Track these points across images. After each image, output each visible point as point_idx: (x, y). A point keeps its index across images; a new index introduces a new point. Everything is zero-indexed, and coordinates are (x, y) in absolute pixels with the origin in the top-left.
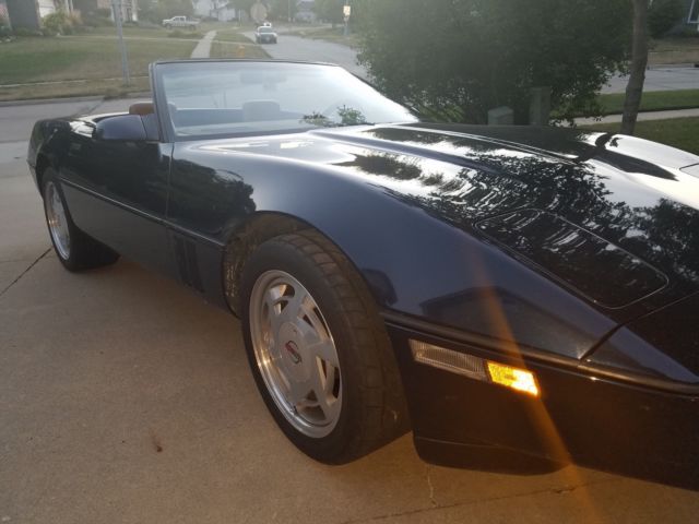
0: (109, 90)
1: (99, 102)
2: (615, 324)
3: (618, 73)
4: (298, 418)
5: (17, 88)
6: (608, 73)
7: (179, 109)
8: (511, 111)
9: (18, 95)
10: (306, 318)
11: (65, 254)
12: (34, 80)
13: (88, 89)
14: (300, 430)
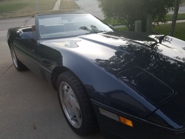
0: (33, 15)
1: (30, 18)
2: (156, 108)
3: (171, 10)
4: (72, 121)
5: (8, 14)
6: (168, 10)
7: (45, 26)
8: (141, 21)
9: (9, 17)
10: (72, 96)
11: (17, 66)
12: (13, 12)
13: (27, 14)
14: (73, 125)
